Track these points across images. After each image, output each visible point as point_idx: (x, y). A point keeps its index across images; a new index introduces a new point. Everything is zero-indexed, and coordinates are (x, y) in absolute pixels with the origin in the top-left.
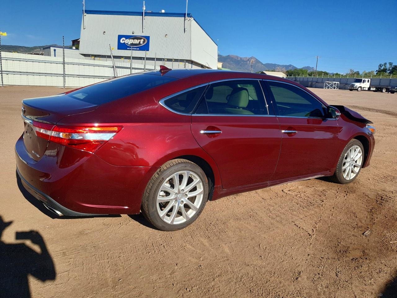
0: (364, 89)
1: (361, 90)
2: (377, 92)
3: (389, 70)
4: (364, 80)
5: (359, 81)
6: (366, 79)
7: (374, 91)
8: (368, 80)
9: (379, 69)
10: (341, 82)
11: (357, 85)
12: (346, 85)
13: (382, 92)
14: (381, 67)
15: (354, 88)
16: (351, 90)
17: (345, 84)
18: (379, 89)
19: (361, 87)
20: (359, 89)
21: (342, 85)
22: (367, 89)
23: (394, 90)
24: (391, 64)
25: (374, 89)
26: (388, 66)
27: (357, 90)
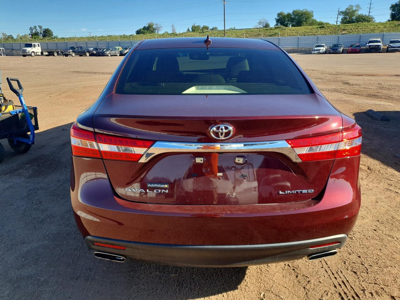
0: (38, 54)
1: (35, 55)
2: (49, 56)
3: (41, 33)
4: (34, 45)
5: (30, 46)
6: (35, 44)
7: (46, 55)
8: (38, 45)
9: (31, 32)
10: (6, 48)
11: (29, 50)
12: (13, 51)
13: (54, 55)
14: (33, 30)
15: (28, 54)
16: (24, 56)
17: (11, 50)
18: (51, 54)
19: (33, 52)
20: (33, 54)
21: (8, 51)
22: (40, 54)
23: (68, 53)
24: (40, 27)
25: (47, 53)
26: (38, 30)
27: (31, 55)
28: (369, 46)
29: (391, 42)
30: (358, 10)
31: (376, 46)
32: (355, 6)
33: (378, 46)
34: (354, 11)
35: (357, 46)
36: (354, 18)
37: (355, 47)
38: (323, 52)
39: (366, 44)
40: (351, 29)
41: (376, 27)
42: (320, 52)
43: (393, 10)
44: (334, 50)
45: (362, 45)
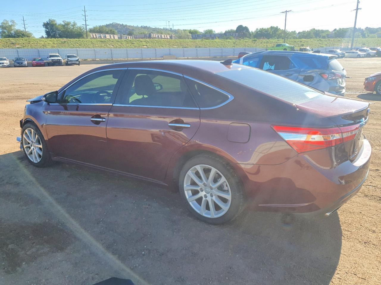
28: (52, 60)
29: (68, 57)
30: (14, 26)
31: (57, 60)
32: (10, 21)
33: (60, 60)
34: (11, 26)
35: (40, 60)
36: (12, 32)
37: (38, 61)
38: (8, 65)
39: (48, 58)
40: (24, 44)
41: (45, 42)
42: (4, 66)
43: (46, 28)
44: (18, 63)
45: (44, 59)
